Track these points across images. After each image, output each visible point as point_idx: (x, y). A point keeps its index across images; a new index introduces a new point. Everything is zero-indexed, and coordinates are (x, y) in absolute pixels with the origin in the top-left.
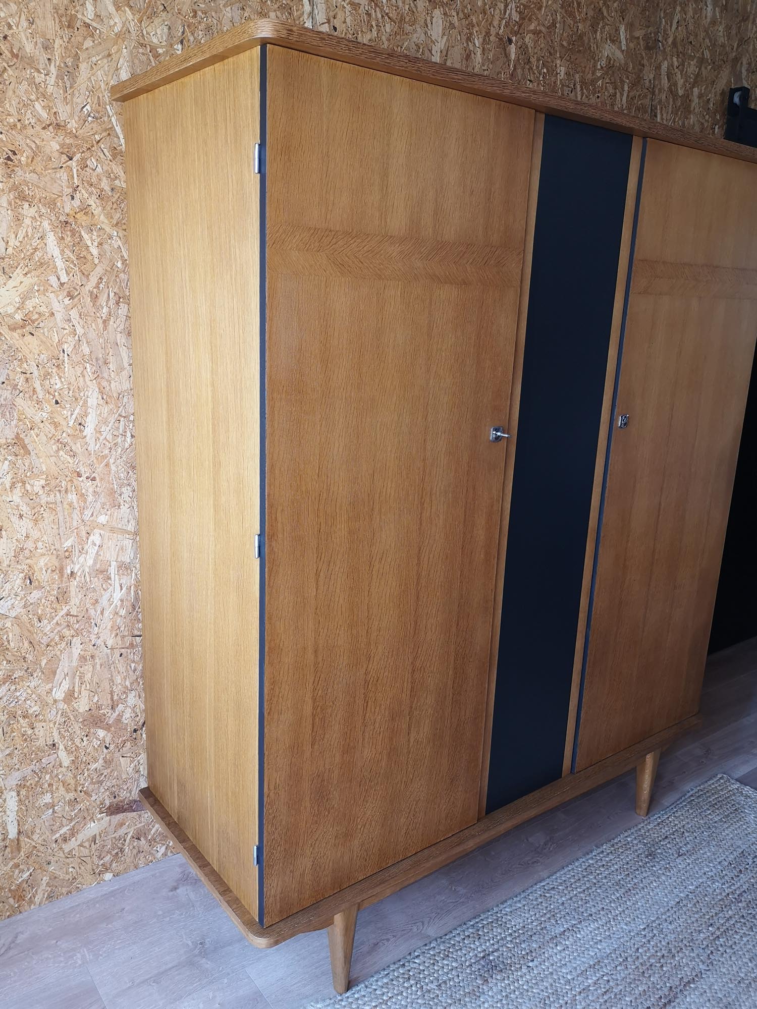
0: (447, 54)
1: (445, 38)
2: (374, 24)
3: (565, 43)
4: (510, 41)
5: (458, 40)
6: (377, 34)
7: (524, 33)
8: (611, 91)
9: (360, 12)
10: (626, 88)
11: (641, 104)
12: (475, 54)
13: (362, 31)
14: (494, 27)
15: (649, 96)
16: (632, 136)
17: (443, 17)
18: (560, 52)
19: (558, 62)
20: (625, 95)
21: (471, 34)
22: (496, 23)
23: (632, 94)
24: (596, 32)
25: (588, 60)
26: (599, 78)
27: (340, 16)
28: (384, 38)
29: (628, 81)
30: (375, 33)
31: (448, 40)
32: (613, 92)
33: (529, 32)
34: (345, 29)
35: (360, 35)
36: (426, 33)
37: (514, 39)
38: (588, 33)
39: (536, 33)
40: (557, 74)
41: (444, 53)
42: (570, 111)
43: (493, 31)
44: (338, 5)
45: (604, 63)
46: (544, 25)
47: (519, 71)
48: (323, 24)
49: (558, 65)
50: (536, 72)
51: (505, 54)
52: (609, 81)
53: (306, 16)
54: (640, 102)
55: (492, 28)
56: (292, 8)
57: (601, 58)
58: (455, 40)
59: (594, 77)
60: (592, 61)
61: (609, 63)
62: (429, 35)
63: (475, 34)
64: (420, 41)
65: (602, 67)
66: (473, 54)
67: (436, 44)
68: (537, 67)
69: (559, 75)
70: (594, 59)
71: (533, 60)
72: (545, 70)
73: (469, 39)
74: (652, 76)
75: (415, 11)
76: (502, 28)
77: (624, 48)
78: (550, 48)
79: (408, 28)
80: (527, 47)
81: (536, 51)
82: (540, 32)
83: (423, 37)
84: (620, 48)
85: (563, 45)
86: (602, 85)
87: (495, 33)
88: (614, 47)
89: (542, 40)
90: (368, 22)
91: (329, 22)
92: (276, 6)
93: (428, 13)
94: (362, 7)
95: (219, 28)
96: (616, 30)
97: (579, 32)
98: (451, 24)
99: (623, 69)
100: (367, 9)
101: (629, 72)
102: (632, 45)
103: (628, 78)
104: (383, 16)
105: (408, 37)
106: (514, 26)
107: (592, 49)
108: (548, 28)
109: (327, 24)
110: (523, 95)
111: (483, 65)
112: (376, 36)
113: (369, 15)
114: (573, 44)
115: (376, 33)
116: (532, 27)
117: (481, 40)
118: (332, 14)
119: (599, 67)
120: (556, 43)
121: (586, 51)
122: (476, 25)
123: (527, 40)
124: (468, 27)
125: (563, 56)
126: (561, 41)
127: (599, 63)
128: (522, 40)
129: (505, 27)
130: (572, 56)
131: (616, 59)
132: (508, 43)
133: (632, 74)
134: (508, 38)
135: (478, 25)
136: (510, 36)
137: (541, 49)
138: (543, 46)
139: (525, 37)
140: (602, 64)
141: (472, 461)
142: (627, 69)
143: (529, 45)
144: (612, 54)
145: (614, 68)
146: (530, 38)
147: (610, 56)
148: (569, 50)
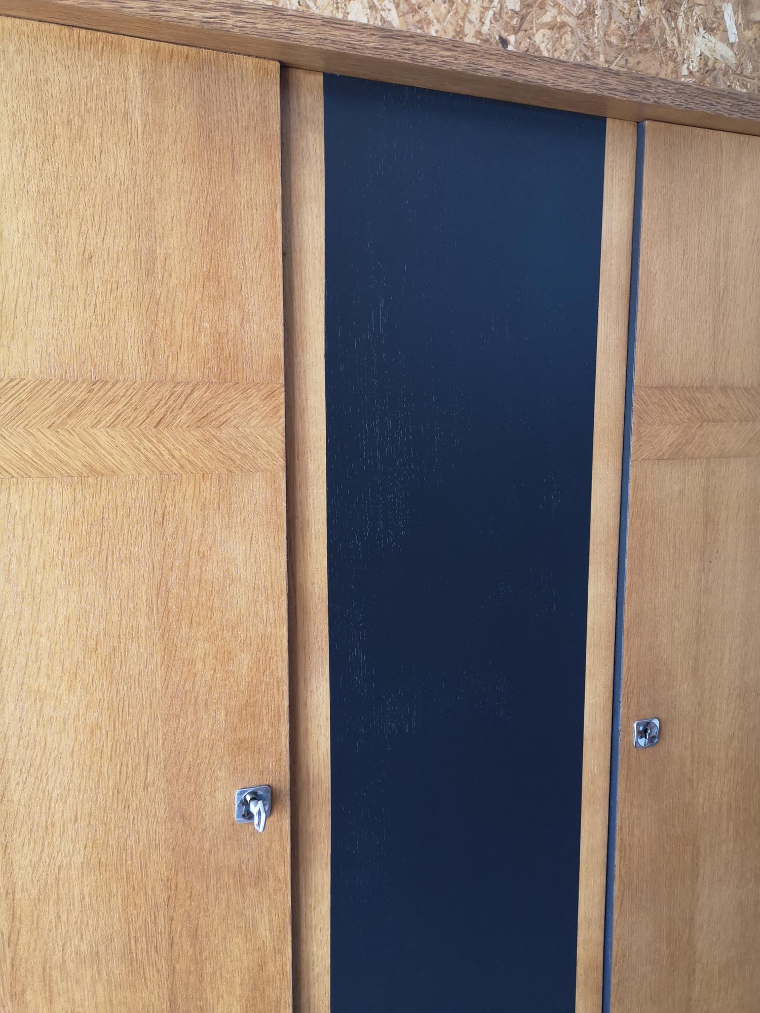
3: (614, 40)
4: (504, 42)
7: (531, 28)
14: (471, 22)
16: (603, 120)
18: (606, 55)
22: (474, 15)
24: (675, 17)
25: (662, 62)
33: (543, 26)
37: (512, 39)
38: (660, 20)
39: (557, 27)
42: (367, 53)
43: (469, 30)
45: (695, 66)
46: (569, 14)
55: (467, 25)
57: (689, 58)
60: (671, 64)
61: (706, 65)
65: (691, 73)
70: (674, 61)
76: (487, 22)
77: (733, 38)
78: (584, 50)
80: (538, 50)
81: (557, 54)
82: (564, 25)
84: (725, 39)
85: (610, 44)
87: (473, 32)
88: (713, 39)
89: (568, 37)
93: (337, 8)
96: (716, 13)
97: (642, 20)
98: (384, 20)
99: (734, 73)
101: (745, 76)
102: (749, 34)
106: (511, 18)
107: (669, 45)
108: (579, 17)
114: (631, 40)
116: (547, 18)
119: (685, 71)
120: (596, 40)
121: (656, 49)
122: (435, 22)
123: (538, 38)
124: (420, 25)
125: (613, 59)
126: (607, 37)
127: (685, 66)
128: (528, 40)
129: (493, 21)
130: (630, 59)
131: (719, 58)
132: (500, 45)
133: (753, 78)
134: (501, 38)
135: (439, 21)
136: (504, 35)
137: (567, 51)
138: (570, 46)
139: (534, 35)
140: (691, 68)
141: (180, 874)
142: (742, 73)
143: (543, 47)
144: (710, 51)
145: (715, 72)
146: (544, 35)
147: (707, 53)
148: (622, 49)
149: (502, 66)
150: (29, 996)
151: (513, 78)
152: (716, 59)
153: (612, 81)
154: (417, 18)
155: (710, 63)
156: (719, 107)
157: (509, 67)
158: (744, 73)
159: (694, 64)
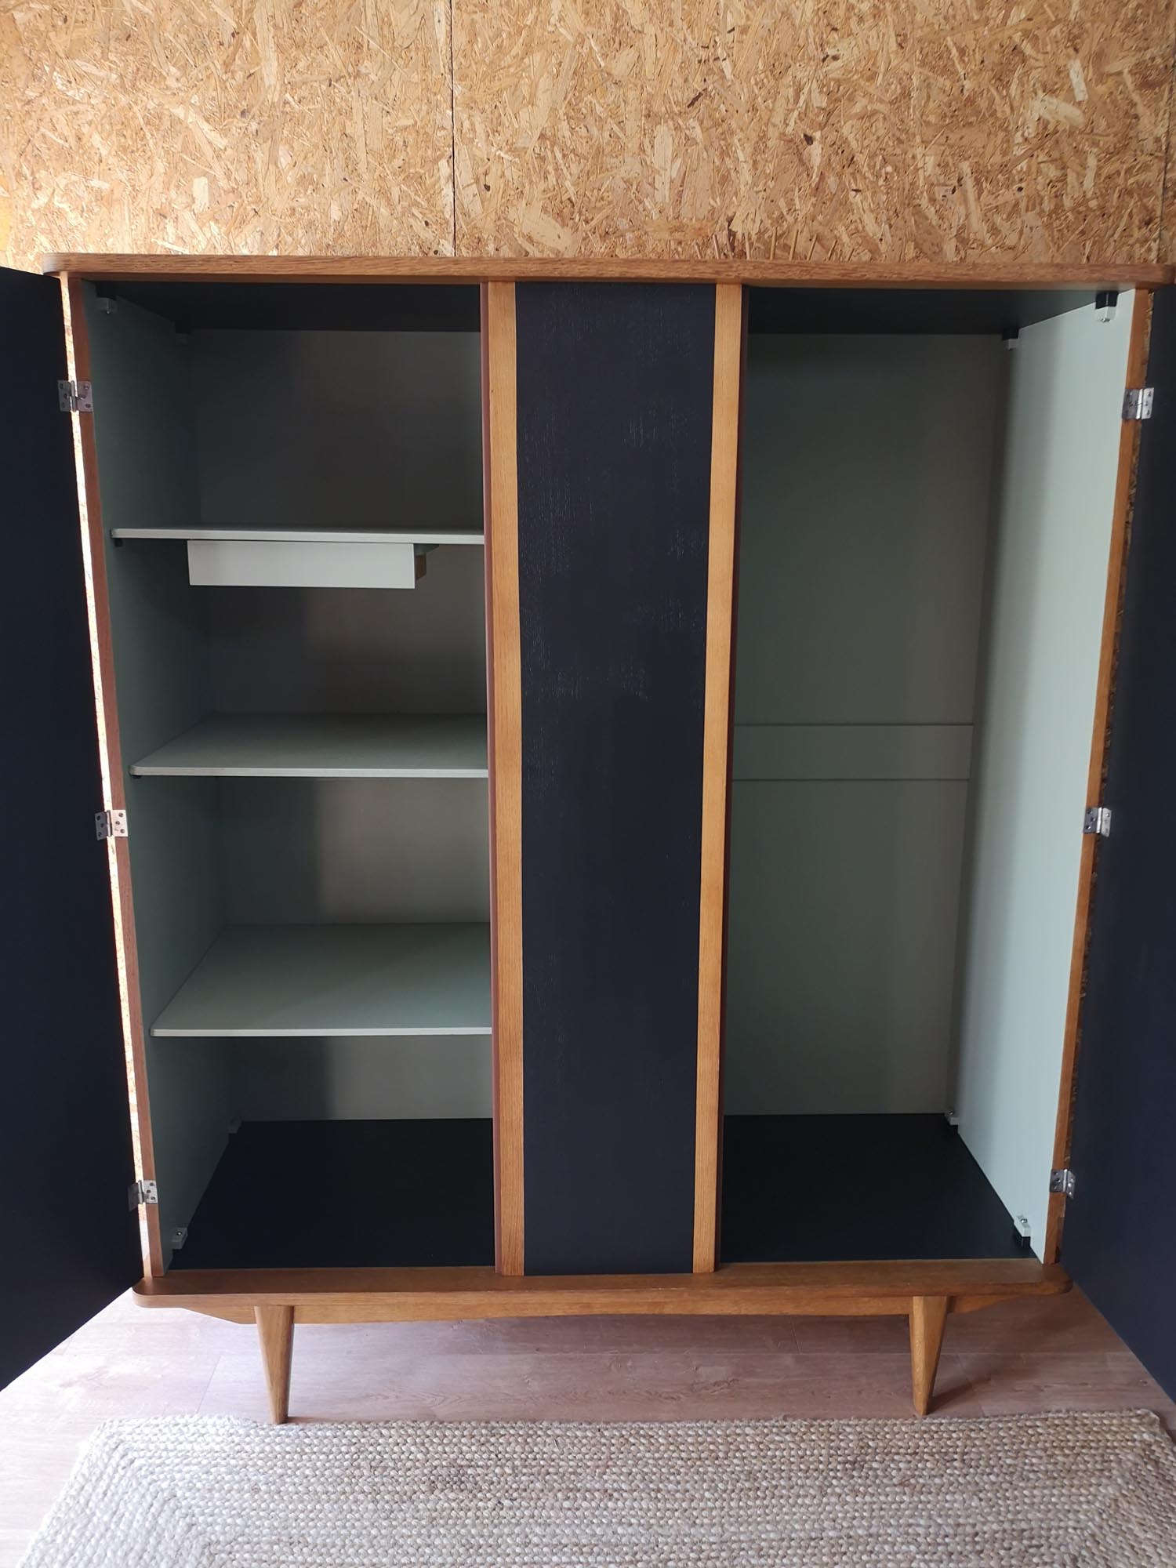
0: (683, 182)
1: (679, 161)
2: (550, 168)
3: (932, 119)
4: (809, 140)
5: (704, 159)
6: (557, 181)
7: (839, 122)
8: (1053, 172)
9: (527, 157)
10: (1092, 162)
11: (1137, 182)
12: (738, 172)
13: (531, 182)
14: (774, 126)
15: (1157, 165)
17: (674, 132)
18: (921, 134)
19: (919, 151)
20: (1090, 175)
21: (729, 146)
22: (777, 119)
23: (1105, 172)
24: (1007, 85)
25: (989, 134)
26: (1020, 159)
27: (495, 170)
28: (568, 184)
29: (1095, 150)
30: (552, 179)
31: (684, 162)
32: (1059, 173)
33: (851, 117)
34: (502, 186)
35: (527, 187)
36: (642, 162)
37: (817, 135)
38: (989, 91)
39: (867, 116)
40: (917, 170)
41: (678, 182)
43: (773, 133)
44: (491, 157)
45: (1031, 131)
46: (881, 101)
47: (832, 181)
48: (468, 186)
49: (919, 156)
50: (868, 175)
51: (801, 160)
52: (1046, 159)
53: (443, 181)
54: (1130, 181)
55: (771, 129)
56: (423, 177)
57: (1023, 124)
58: (698, 160)
59: (1007, 158)
60: (1001, 135)
61: (1045, 128)
62: (648, 163)
63: (738, 145)
64: (632, 175)
65: (1026, 139)
66: (733, 174)
67: (662, 172)
68: (871, 167)
69: (921, 172)
70: (1006, 130)
71: (859, 158)
72: (889, 169)
73: (724, 153)
74: (1161, 131)
75: (621, 135)
76: (792, 123)
77: (1081, 94)
78: (898, 134)
79: (610, 162)
80: (846, 141)
81: (866, 143)
82: (874, 113)
83: (638, 168)
84: (1070, 98)
85: (928, 123)
86: (1029, 167)
87: (777, 134)
88: (1055, 101)
89: (880, 124)
90: (540, 167)
91: (477, 181)
92: (401, 178)
93: (645, 134)
94: (530, 151)
95: (323, 221)
96: (1059, 72)
97: (966, 94)
98: (687, 138)
99: (1081, 133)
100: (537, 151)
101: (1097, 134)
102: (1102, 89)
103: (1095, 144)
104: (564, 156)
105: (609, 173)
106: (817, 115)
107: (999, 115)
108: (891, 103)
109: (475, 185)
111: (755, 184)
112: (555, 183)
113: (543, 159)
114: (952, 117)
115: (554, 179)
116: (857, 109)
117: (749, 149)
118: (481, 170)
119: (1018, 138)
120: (912, 123)
121: (983, 120)
122: (738, 131)
123: (846, 130)
124: (723, 137)
125: (930, 138)
126: (924, 117)
127: (1019, 133)
128: (836, 133)
129: (798, 121)
130: (951, 136)
131: (1062, 119)
133: (1107, 135)
134: (805, 136)
135: (742, 129)
136: (809, 133)
137: (878, 138)
138: (882, 132)
139: (841, 127)
140: (1026, 134)
142: (1092, 131)
143: (851, 138)
144: (1051, 113)
145: (1058, 135)
146: (853, 126)
147: (1047, 116)
148: (942, 127)
151: (628, 275)
152: (1058, 122)
154: (720, 130)
155: (1051, 128)
158: (1095, 131)
159: (1030, 130)
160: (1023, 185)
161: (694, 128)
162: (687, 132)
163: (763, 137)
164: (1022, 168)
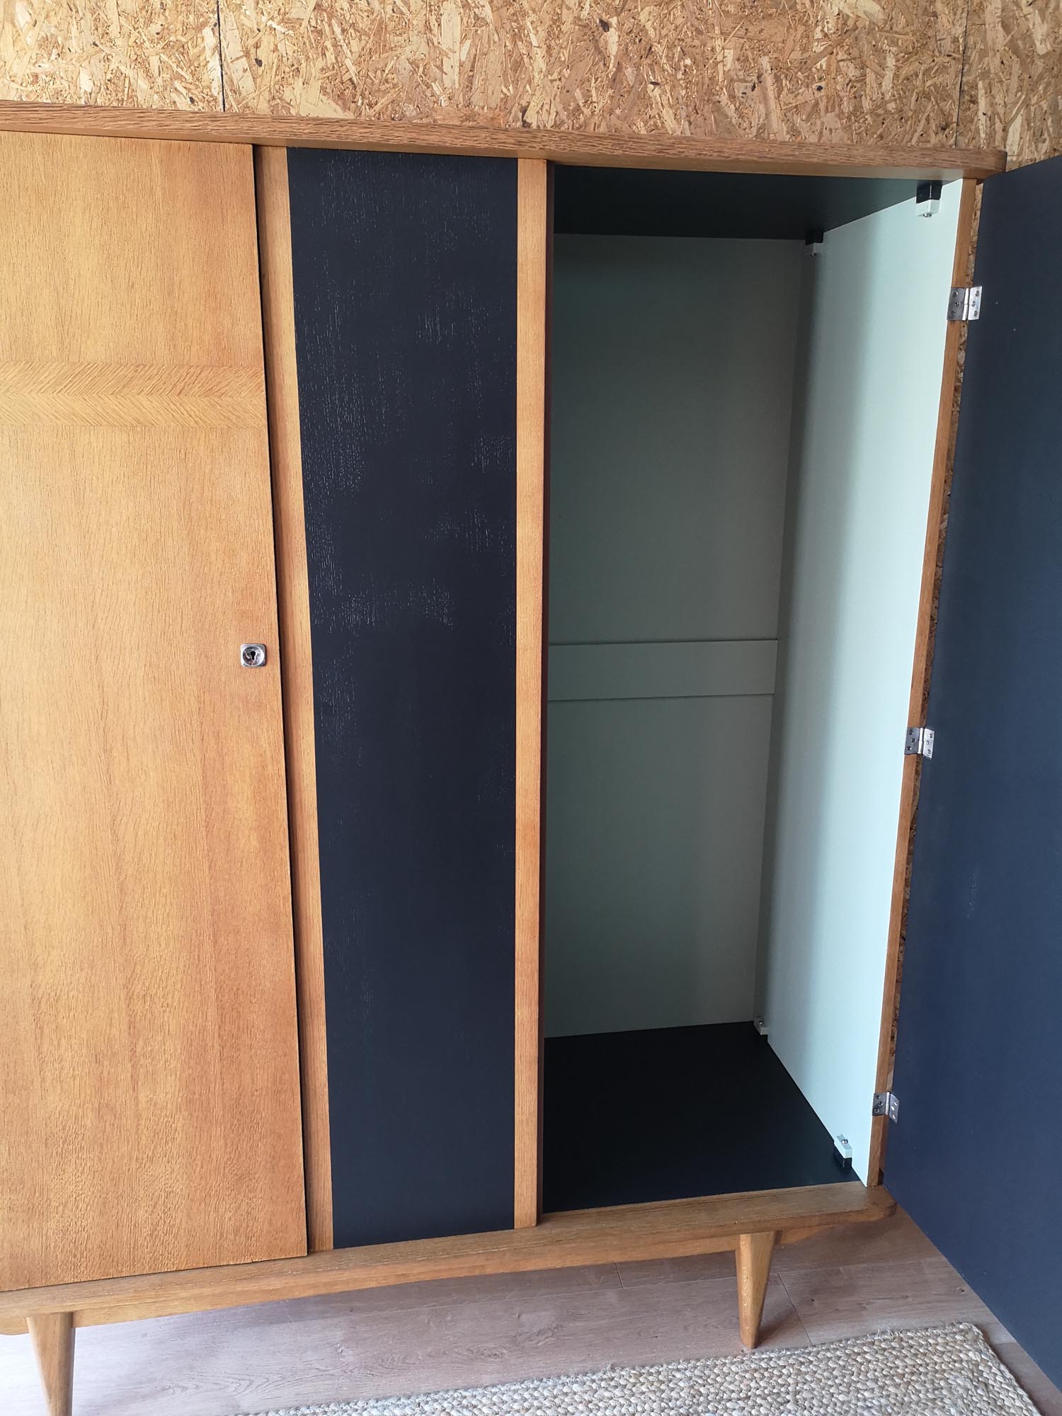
0: (473, 66)
1: (468, 43)
2: (328, 44)
3: (732, 9)
4: (605, 26)
5: (495, 43)
6: (336, 58)
7: (636, 7)
8: (852, 71)
9: (302, 30)
10: (891, 62)
11: (935, 85)
12: (531, 58)
13: (307, 58)
14: (569, 8)
15: (954, 67)
17: (462, 10)
18: (720, 25)
19: (718, 43)
20: (889, 74)
21: (521, 28)
23: (904, 72)
25: (789, 28)
26: (820, 56)
27: (266, 43)
28: (348, 62)
29: (894, 49)
30: (330, 57)
31: (474, 45)
32: (858, 73)
34: (276, 61)
35: (304, 65)
36: (429, 42)
37: (614, 21)
40: (716, 64)
41: (468, 66)
43: (567, 17)
44: (261, 28)
45: (831, 26)
47: (629, 72)
48: (237, 59)
49: (718, 49)
50: (667, 67)
51: (597, 48)
52: (845, 57)
53: (208, 53)
54: (928, 84)
55: (565, 11)
56: (186, 46)
57: (823, 19)
58: (489, 42)
59: (806, 55)
60: (801, 29)
61: (845, 24)
62: (436, 44)
63: (531, 27)
64: (419, 56)
65: (826, 35)
66: (526, 59)
67: (451, 55)
68: (670, 58)
69: (720, 66)
70: (805, 24)
71: (658, 48)
72: (688, 62)
73: (517, 36)
74: (958, 31)
75: (405, 10)
76: (587, 7)
78: (696, 23)
79: (394, 40)
80: (643, 29)
81: (664, 32)
83: (424, 48)
85: (727, 13)
86: (829, 65)
87: (571, 19)
89: (678, 12)
90: (318, 42)
91: (247, 54)
92: (160, 46)
93: (431, 11)
94: (305, 23)
95: (72, 92)
98: (477, 17)
99: (881, 30)
100: (313, 23)
101: (896, 32)
103: (894, 43)
104: (343, 31)
105: (394, 53)
107: (799, 7)
109: (245, 58)
110: (188, 125)
111: (550, 72)
112: (334, 61)
113: (320, 33)
114: (752, 7)
115: (333, 56)
117: (543, 34)
118: (251, 42)
119: (818, 35)
120: (710, 12)
121: (783, 13)
122: (530, 12)
123: (643, 17)
124: (515, 18)
125: (730, 30)
126: (723, 7)
127: (820, 28)
128: (633, 20)
129: (593, 5)
130: (750, 28)
131: (863, 16)
132: (601, 29)
133: (906, 34)
134: (601, 21)
135: (534, 11)
136: (605, 18)
137: (677, 27)
138: (679, 21)
139: (639, 13)
140: (826, 29)
141: (207, 694)
142: (891, 28)
143: (648, 25)
144: (850, 8)
145: (857, 32)
146: (650, 12)
147: (847, 11)
148: (741, 18)
149: (409, 135)
150: (115, 754)
152: (858, 17)
153: (501, 136)
154: (511, 11)
155: (850, 23)
156: (601, 147)
157: (414, 135)
158: (895, 29)
159: (830, 25)
160: (823, 84)
161: (484, 6)
162: (476, 10)
163: (557, 21)
164: (821, 66)
